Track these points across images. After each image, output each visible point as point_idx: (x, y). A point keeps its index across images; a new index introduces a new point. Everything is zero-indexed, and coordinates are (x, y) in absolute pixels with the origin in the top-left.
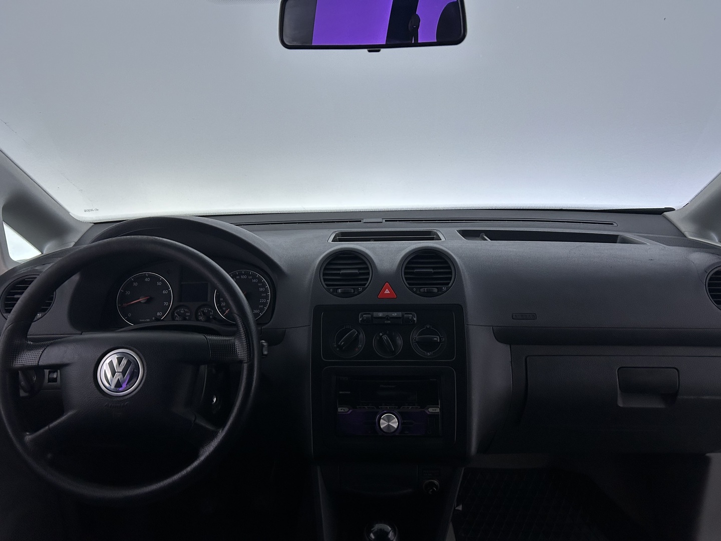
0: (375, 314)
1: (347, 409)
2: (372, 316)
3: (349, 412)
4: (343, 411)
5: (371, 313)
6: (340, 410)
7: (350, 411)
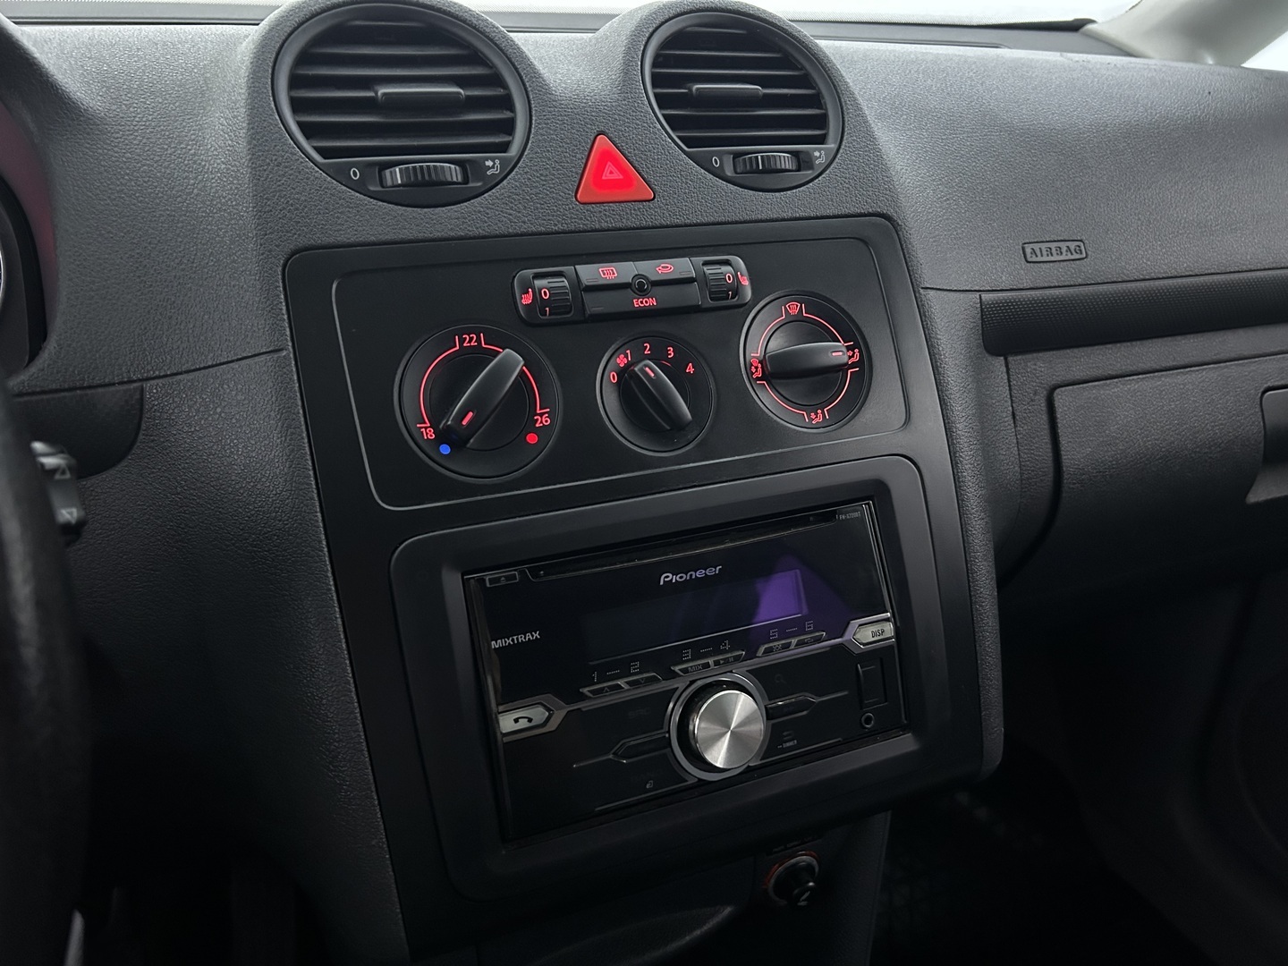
0: (593, 273)
1: (538, 714)
2: (576, 281)
3: (552, 726)
4: (523, 724)
5: (568, 269)
6: (508, 723)
7: (559, 716)
